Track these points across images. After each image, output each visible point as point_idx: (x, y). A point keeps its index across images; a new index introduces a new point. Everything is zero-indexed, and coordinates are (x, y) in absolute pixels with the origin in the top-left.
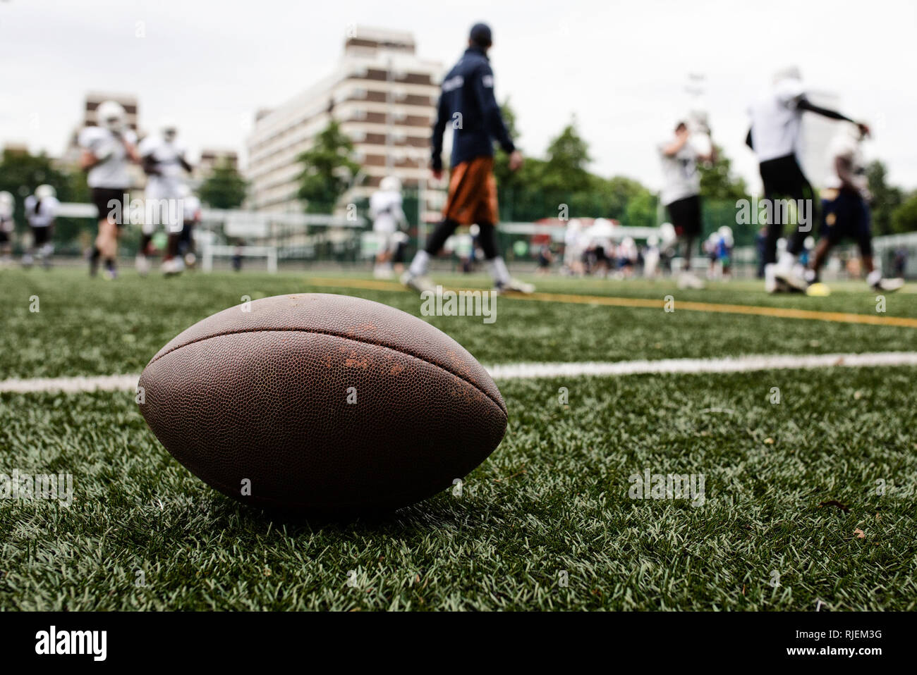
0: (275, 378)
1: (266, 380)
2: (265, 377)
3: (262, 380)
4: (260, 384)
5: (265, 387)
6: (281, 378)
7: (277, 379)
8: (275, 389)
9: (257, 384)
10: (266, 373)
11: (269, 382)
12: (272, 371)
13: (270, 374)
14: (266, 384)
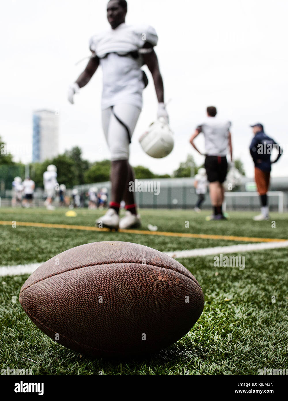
0: (128, 288)
1: (124, 290)
2: (123, 288)
3: (122, 290)
4: (121, 292)
5: (124, 294)
6: (131, 288)
7: (130, 289)
8: (129, 294)
9: (119, 292)
10: (123, 286)
11: (126, 291)
12: (126, 285)
13: (126, 287)
14: (124, 292)
